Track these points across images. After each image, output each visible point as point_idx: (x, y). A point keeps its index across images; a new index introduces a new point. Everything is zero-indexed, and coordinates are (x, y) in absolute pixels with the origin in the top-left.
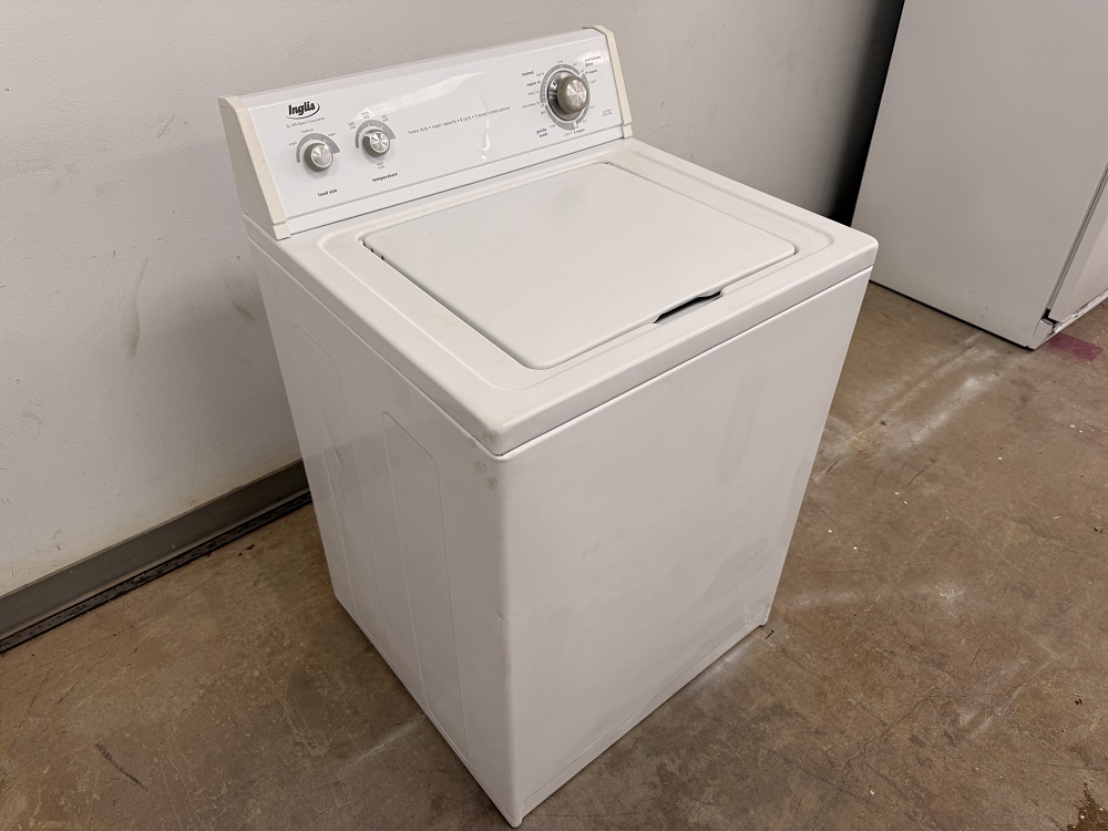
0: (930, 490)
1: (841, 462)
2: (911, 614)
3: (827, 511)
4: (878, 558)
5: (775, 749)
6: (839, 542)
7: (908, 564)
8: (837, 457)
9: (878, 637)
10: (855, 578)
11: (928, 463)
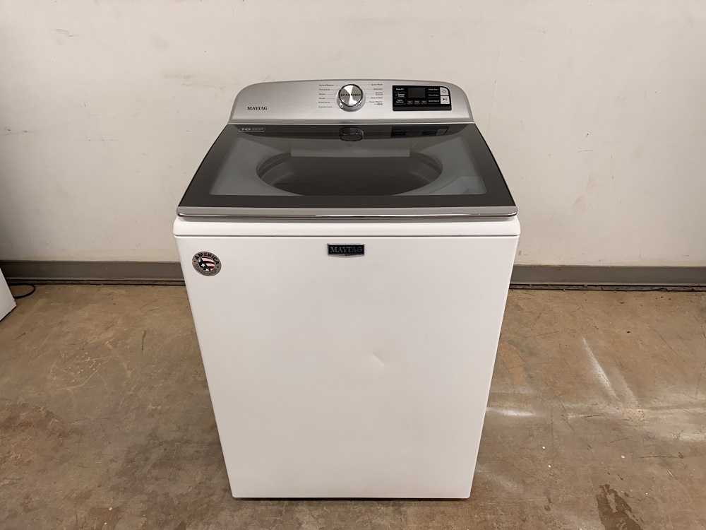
0: (655, 470)
1: (602, 417)
2: (543, 523)
3: (556, 437)
4: (559, 481)
5: (373, 521)
6: (543, 457)
7: (578, 498)
8: (602, 414)
9: (503, 518)
10: (528, 481)
11: (677, 455)
